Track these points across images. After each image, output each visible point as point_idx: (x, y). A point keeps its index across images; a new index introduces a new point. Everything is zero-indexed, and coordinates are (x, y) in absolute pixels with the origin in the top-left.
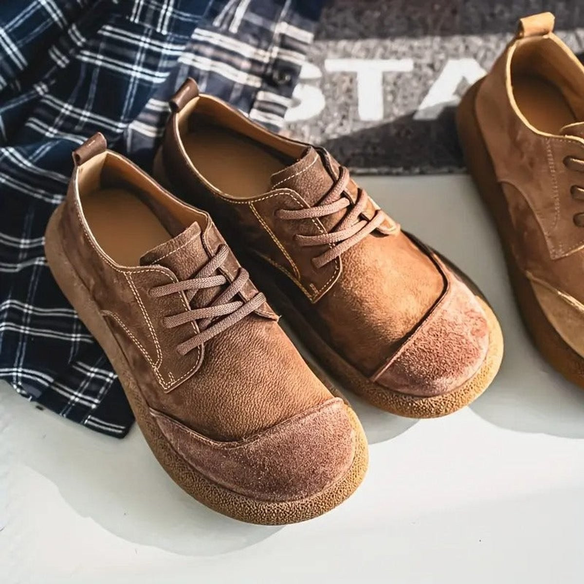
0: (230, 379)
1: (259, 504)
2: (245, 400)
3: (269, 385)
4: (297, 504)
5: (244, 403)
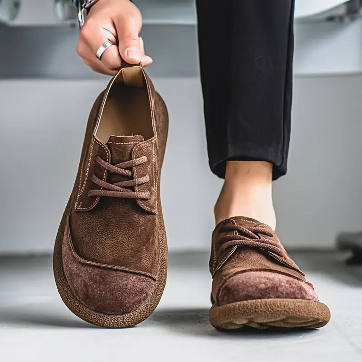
0: (103, 225)
1: (72, 297)
2: (101, 241)
3: (118, 242)
4: (88, 311)
5: (100, 242)
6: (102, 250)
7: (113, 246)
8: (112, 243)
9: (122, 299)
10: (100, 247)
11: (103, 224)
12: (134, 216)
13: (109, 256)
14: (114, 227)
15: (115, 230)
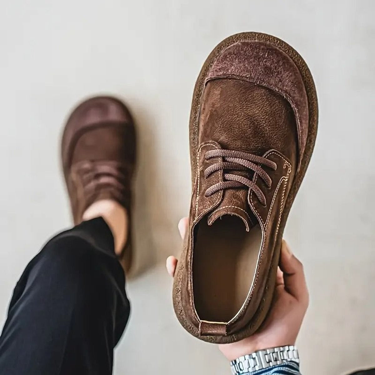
6: (264, 104)
7: (251, 106)
8: (253, 110)
9: (246, 47)
10: (266, 109)
11: (261, 133)
12: (226, 136)
13: (257, 96)
14: (249, 127)
15: (248, 124)
